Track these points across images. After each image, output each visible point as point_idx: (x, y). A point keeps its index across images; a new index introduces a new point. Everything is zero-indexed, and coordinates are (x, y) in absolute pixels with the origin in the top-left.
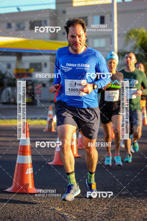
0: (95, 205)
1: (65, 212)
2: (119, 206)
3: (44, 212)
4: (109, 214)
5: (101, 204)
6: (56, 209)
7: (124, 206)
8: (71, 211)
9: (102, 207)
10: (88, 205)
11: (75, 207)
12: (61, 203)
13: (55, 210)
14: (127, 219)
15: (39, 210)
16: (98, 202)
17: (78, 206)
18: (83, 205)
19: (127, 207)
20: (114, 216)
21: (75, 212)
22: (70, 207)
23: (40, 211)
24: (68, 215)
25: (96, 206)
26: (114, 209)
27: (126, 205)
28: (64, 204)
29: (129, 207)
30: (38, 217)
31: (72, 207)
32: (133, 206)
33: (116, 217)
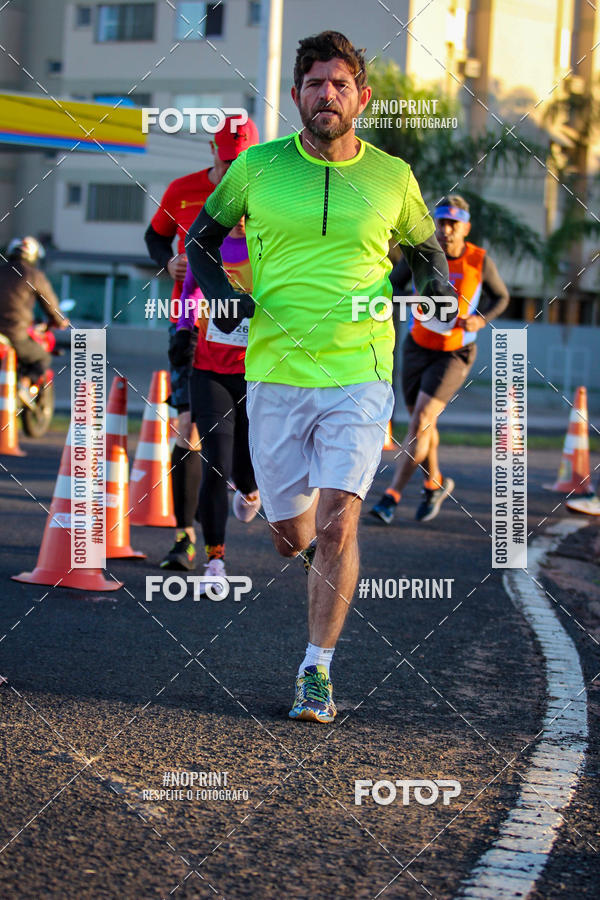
0: (230, 750)
1: (115, 770)
2: (331, 758)
3: (28, 767)
4: (293, 785)
5: (254, 746)
6: (76, 758)
7: (351, 760)
8: (135, 766)
9: (261, 758)
10: (204, 749)
11: (152, 754)
12: (92, 733)
13: (71, 760)
14: (374, 812)
15: (6, 757)
16: (241, 738)
17: (164, 750)
18: (183, 748)
19: (363, 762)
20: (315, 795)
21: (153, 772)
22: (130, 753)
23: (9, 761)
24: (128, 785)
25: (235, 753)
26: (313, 770)
27: (359, 753)
28: (105, 739)
29: (370, 764)
30: (7, 787)
31: (137, 753)
32: (386, 759)
33: (327, 799)
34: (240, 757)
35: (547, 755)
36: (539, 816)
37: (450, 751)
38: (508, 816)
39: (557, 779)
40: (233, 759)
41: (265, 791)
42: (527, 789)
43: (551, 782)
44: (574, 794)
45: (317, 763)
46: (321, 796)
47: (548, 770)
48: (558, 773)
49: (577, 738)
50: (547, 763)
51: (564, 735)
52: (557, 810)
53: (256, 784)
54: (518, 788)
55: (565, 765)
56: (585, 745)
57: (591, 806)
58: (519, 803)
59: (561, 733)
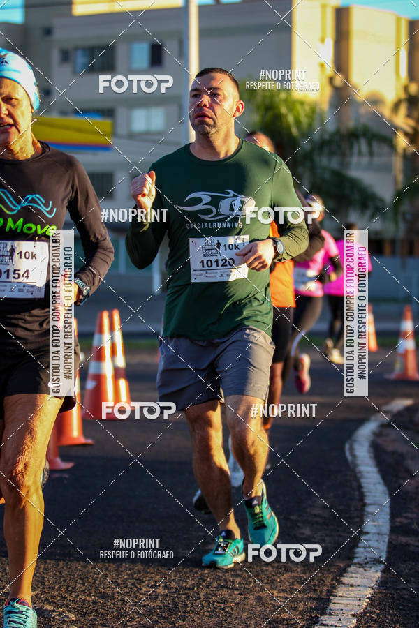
0: (130, 582)
1: (47, 600)
4: (170, 606)
5: (148, 578)
7: (214, 585)
8: (62, 597)
9: (152, 587)
11: (75, 588)
14: (224, 622)
16: (139, 573)
17: (84, 584)
18: (98, 582)
19: (223, 587)
20: (184, 612)
21: (73, 601)
22: (59, 588)
24: (54, 611)
25: (133, 584)
26: (186, 594)
27: (221, 580)
29: (227, 588)
31: (65, 587)
32: (239, 584)
33: (192, 615)
34: (136, 587)
35: (354, 575)
36: (340, 620)
37: (286, 576)
38: (319, 621)
39: (357, 592)
40: (131, 588)
41: (150, 611)
42: (335, 601)
43: (353, 594)
44: (367, 603)
45: (189, 589)
46: (189, 612)
47: (352, 586)
48: (358, 588)
49: (377, 561)
50: (352, 581)
51: (368, 559)
52: (353, 615)
53: (144, 606)
54: (329, 600)
55: (366, 582)
56: (382, 566)
57: (378, 611)
58: (328, 611)
59: (366, 558)
